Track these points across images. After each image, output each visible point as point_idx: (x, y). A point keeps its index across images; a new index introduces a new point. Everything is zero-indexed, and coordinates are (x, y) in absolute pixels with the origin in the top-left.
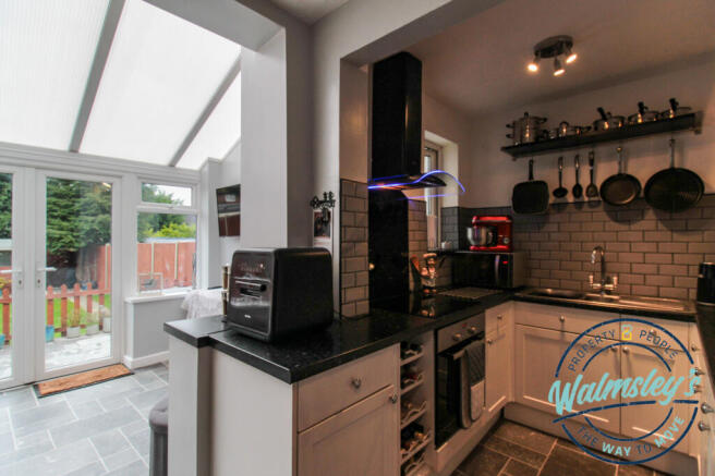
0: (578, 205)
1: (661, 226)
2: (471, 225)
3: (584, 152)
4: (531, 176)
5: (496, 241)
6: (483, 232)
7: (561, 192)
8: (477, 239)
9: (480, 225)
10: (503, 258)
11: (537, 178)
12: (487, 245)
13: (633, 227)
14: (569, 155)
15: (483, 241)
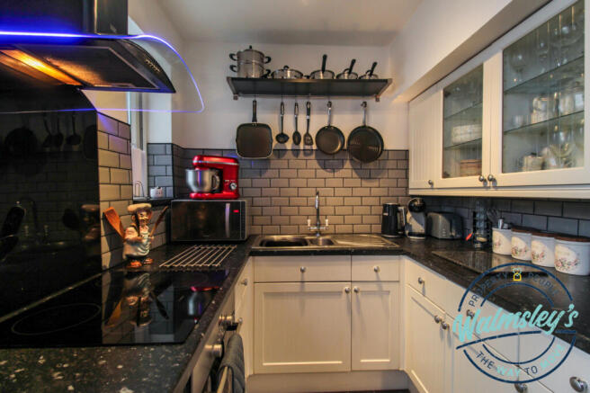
0: (296, 152)
1: (355, 175)
2: (193, 167)
3: (302, 101)
4: (255, 119)
5: (222, 187)
6: (208, 175)
7: (282, 137)
8: (200, 184)
9: (203, 167)
10: (234, 206)
11: (260, 121)
12: (212, 192)
13: (336, 174)
14: (289, 102)
15: (207, 188)
